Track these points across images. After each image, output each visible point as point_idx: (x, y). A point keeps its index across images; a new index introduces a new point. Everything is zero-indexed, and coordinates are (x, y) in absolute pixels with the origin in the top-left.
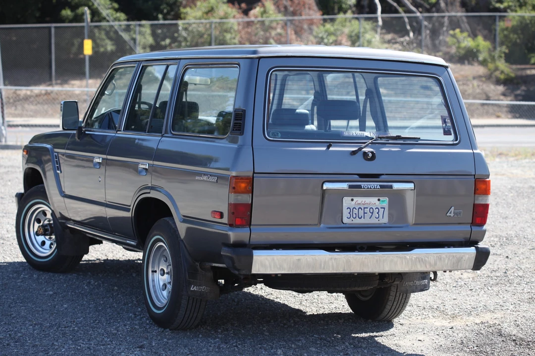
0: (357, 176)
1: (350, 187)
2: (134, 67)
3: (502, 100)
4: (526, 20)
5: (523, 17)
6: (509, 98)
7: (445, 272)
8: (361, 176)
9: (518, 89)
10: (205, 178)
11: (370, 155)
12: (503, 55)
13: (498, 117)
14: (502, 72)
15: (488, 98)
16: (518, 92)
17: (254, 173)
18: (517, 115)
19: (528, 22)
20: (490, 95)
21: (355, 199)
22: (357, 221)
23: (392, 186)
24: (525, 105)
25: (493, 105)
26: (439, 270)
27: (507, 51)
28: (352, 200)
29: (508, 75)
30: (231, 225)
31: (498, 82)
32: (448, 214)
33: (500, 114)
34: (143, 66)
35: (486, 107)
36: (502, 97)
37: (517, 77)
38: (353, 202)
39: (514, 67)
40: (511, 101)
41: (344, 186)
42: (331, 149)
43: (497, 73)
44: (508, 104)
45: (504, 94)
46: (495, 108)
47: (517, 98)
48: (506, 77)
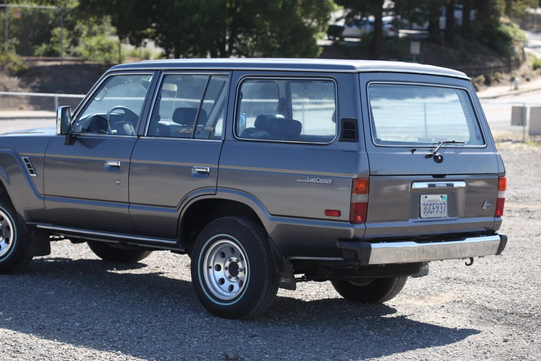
0: (431, 176)
1: (430, 186)
2: (152, 75)
3: (20, 92)
4: (28, 12)
5: (26, 9)
6: (27, 90)
7: (480, 257)
8: (435, 176)
9: (33, 81)
10: (313, 180)
11: (440, 158)
12: (14, 47)
13: (21, 109)
14: (15, 64)
15: (7, 90)
16: (34, 84)
17: (370, 175)
18: (39, 107)
19: (30, 13)
20: (8, 87)
21: (428, 196)
22: (430, 215)
23: (453, 184)
24: (44, 97)
25: (12, 96)
26: (475, 256)
27: (18, 43)
28: (426, 197)
29: (21, 66)
30: (351, 222)
31: (11, 74)
32: (483, 208)
33: (22, 106)
34: (164, 75)
35: (6, 99)
36: (20, 89)
37: (30, 69)
38: (427, 199)
39: (25, 58)
40: (29, 92)
41: (424, 185)
42: (415, 153)
43: (10, 65)
44: (26, 96)
45: (21, 86)
46: (16, 100)
47: (34, 89)
48: (19, 69)
